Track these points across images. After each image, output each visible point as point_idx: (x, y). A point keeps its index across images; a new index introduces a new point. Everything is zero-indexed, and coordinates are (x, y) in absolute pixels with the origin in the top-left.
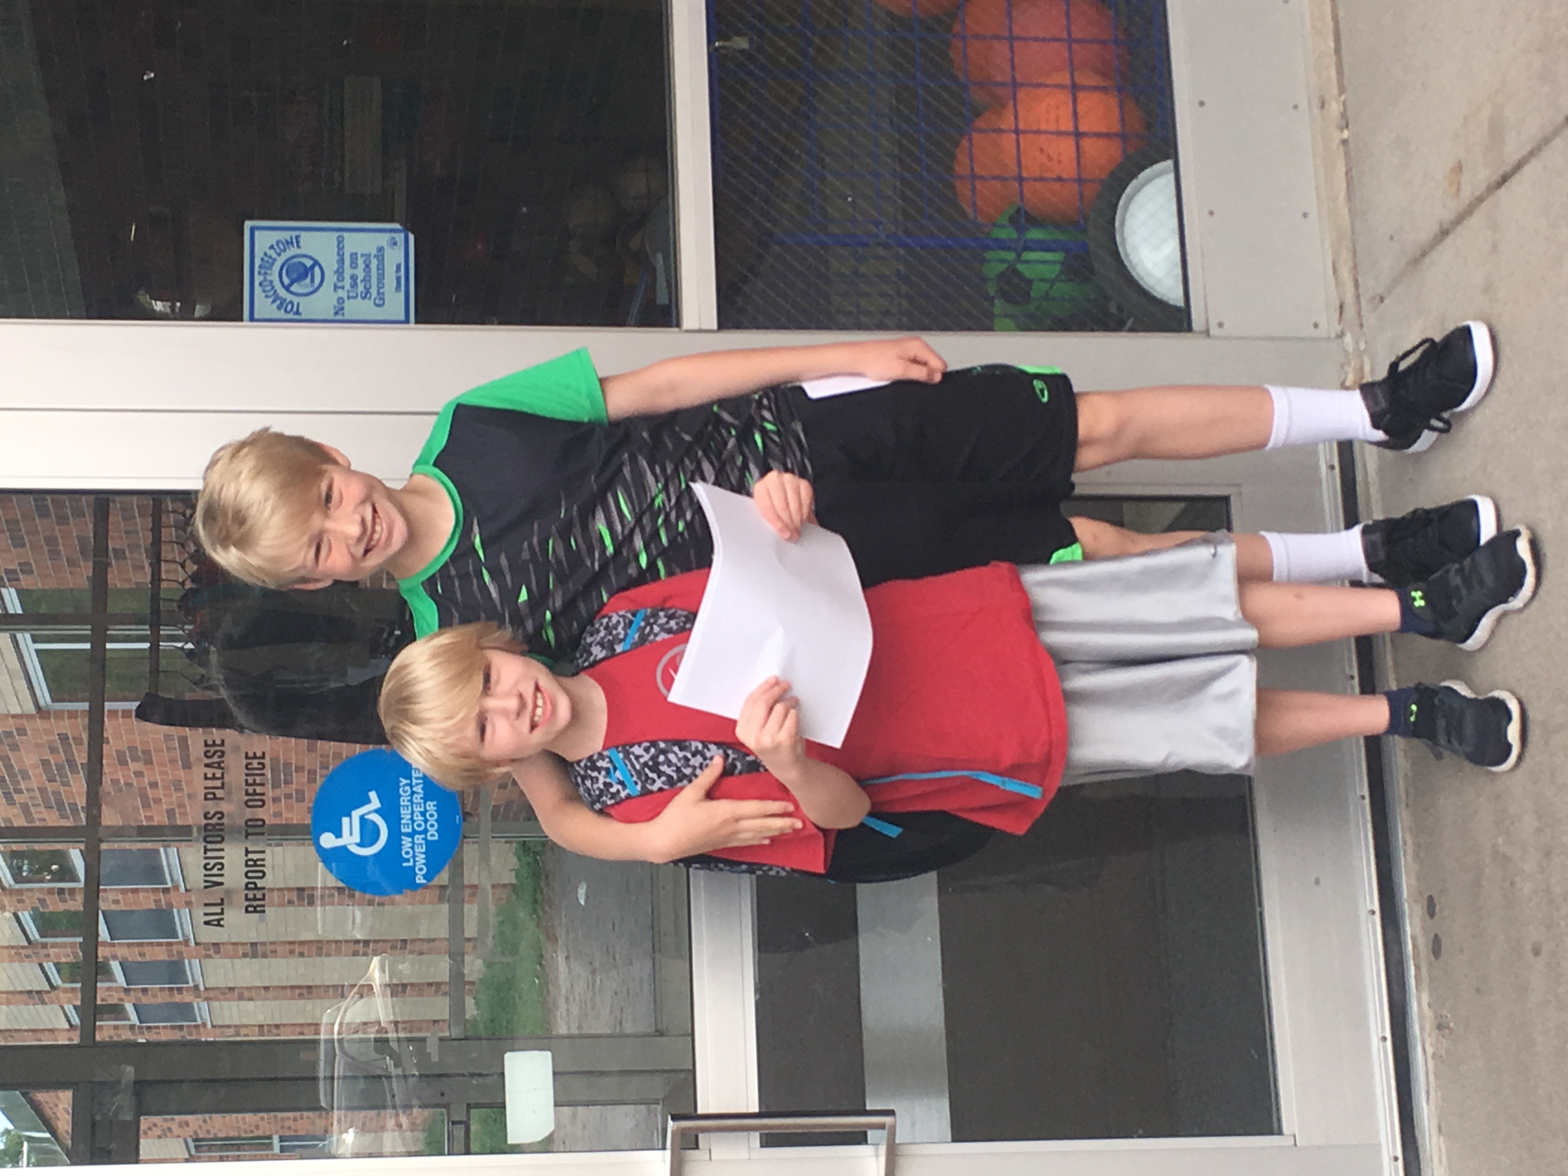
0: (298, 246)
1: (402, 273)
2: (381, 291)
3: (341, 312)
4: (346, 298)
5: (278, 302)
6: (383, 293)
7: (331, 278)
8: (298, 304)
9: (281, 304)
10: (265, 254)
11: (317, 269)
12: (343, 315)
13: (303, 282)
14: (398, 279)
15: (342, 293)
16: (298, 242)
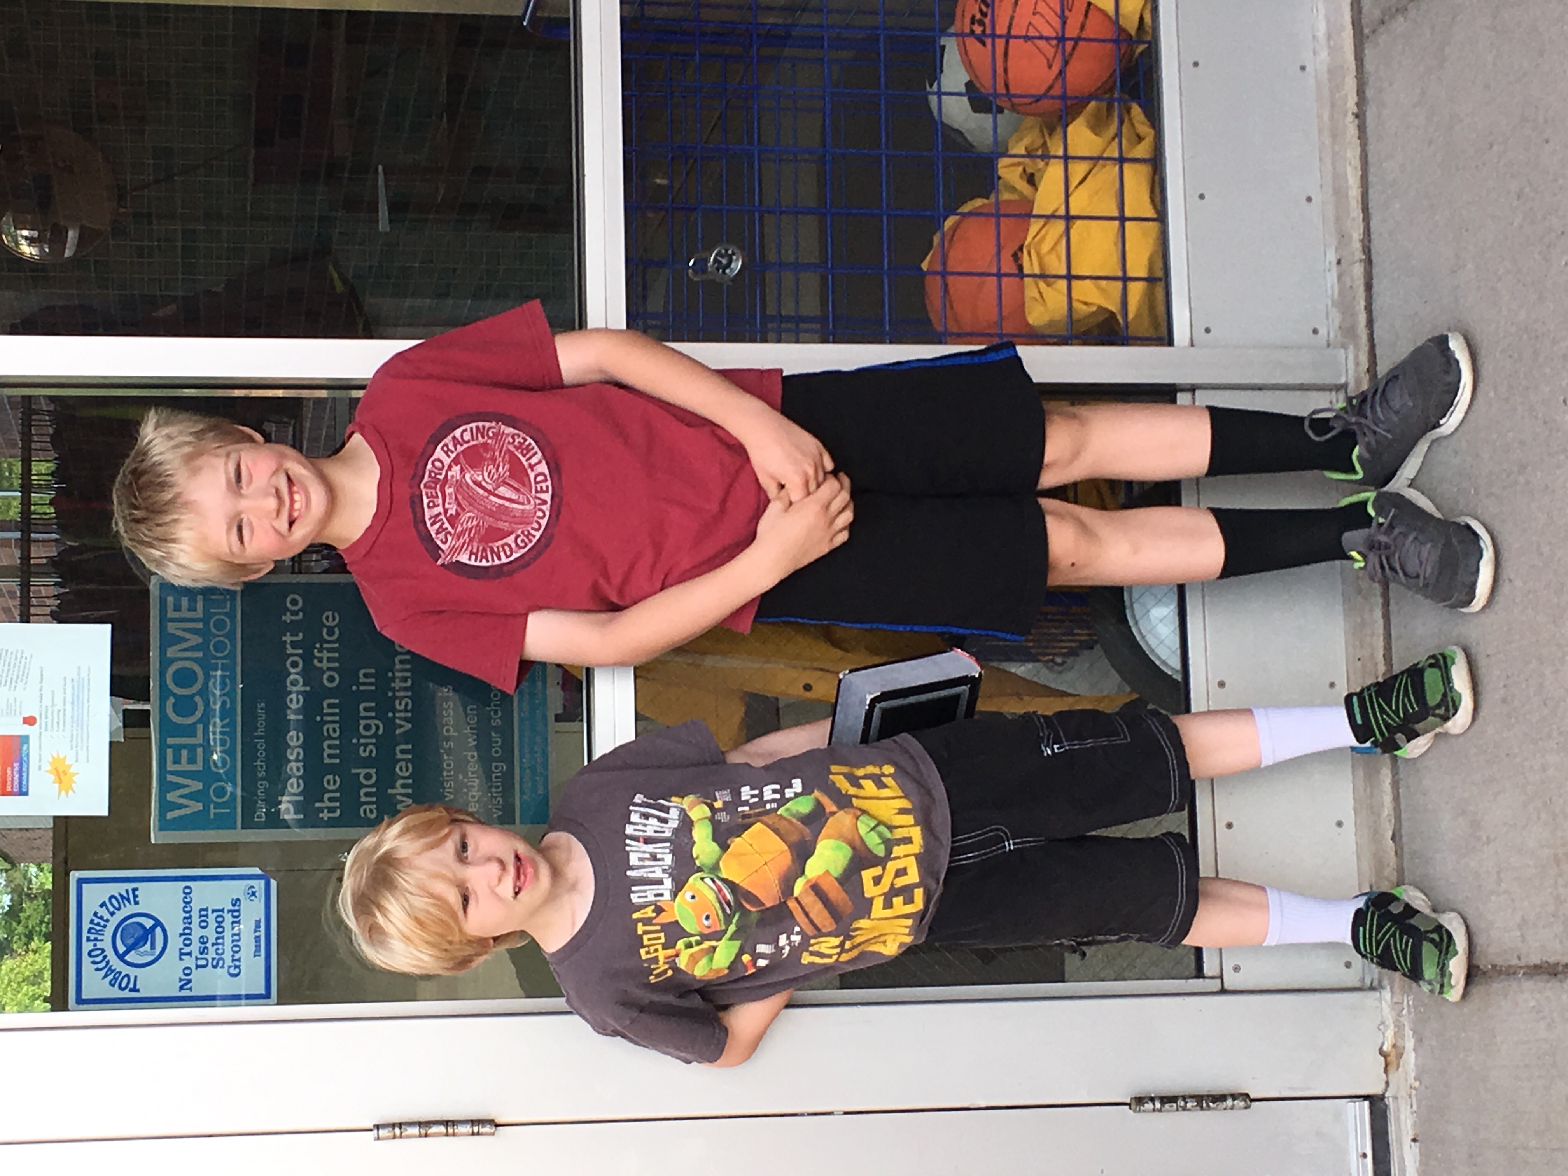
0: (136, 903)
1: (262, 933)
2: (237, 956)
3: (188, 986)
4: (193, 967)
5: (111, 977)
6: (239, 960)
7: (175, 943)
8: (136, 977)
9: (116, 979)
10: (95, 914)
11: (158, 930)
12: (190, 989)
13: (142, 950)
14: (257, 939)
15: (189, 962)
16: (135, 896)
